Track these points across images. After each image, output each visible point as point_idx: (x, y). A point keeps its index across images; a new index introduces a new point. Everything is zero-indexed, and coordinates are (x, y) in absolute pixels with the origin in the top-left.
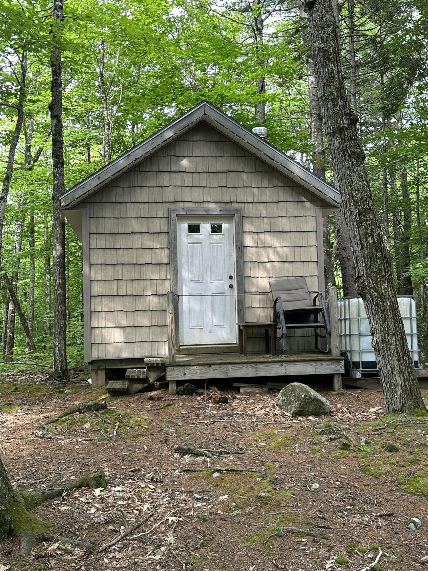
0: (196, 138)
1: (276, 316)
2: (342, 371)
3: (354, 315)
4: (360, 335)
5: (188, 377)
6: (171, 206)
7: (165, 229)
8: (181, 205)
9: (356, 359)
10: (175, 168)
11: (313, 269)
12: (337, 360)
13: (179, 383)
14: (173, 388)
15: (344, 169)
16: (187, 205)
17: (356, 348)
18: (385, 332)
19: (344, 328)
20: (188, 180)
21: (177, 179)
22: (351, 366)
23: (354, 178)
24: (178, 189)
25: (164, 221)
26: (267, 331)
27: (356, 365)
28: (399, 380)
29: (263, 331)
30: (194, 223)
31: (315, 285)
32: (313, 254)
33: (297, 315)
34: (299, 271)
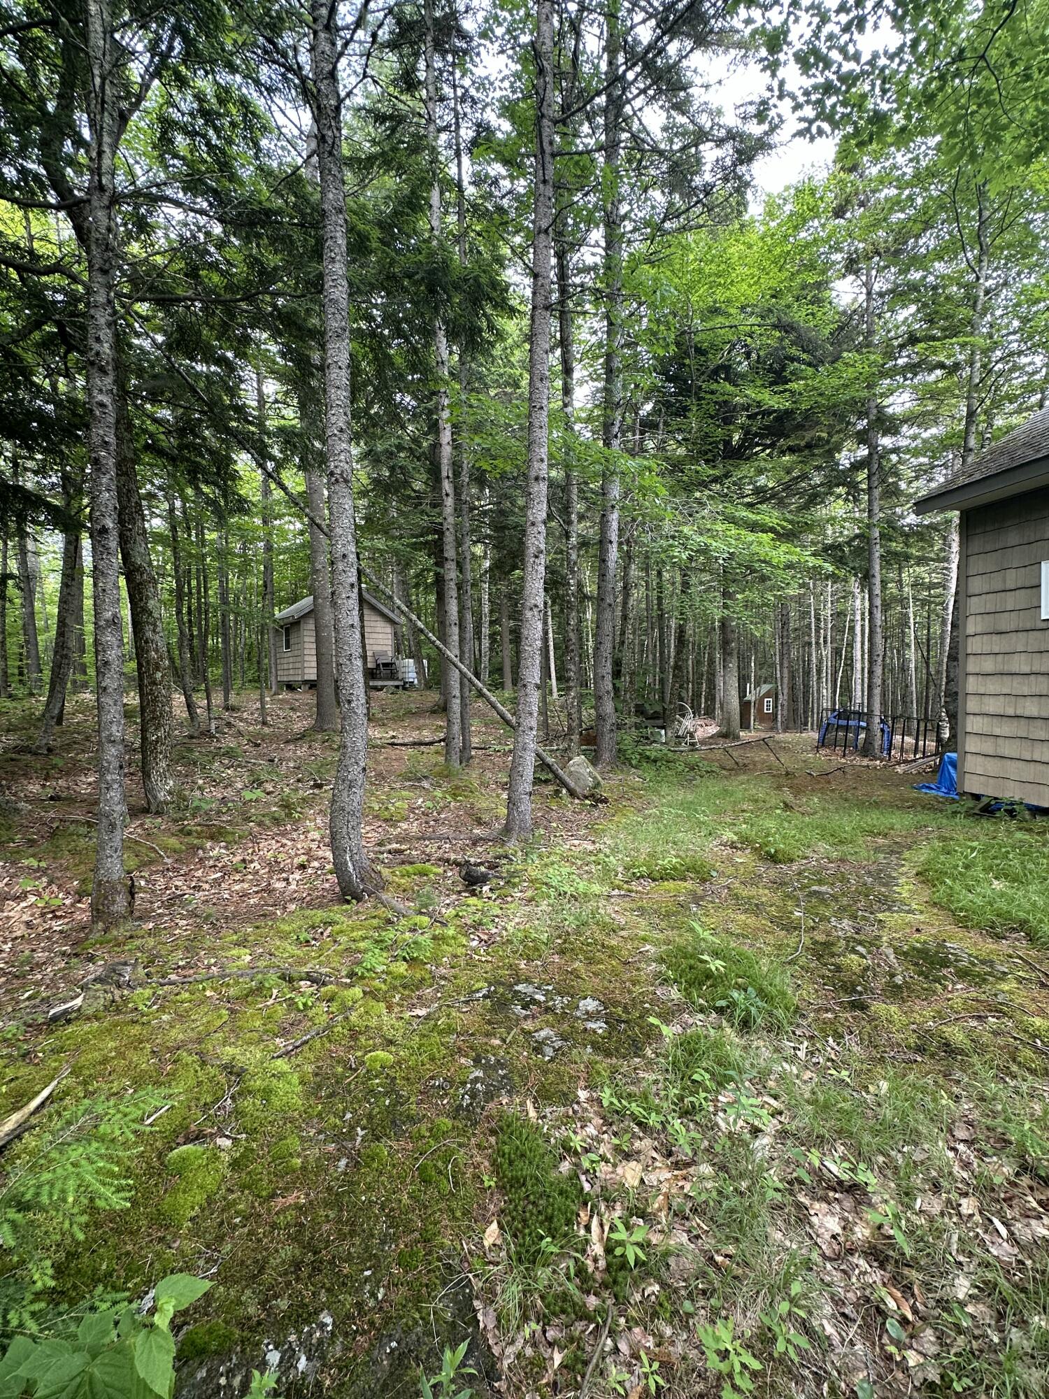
1: (378, 665)
2: (403, 684)
3: (407, 665)
4: (409, 672)
9: (407, 680)
11: (390, 648)
12: (401, 680)
17: (407, 677)
19: (403, 670)
22: (405, 683)
26: (376, 671)
27: (407, 682)
29: (371, 670)
31: (390, 654)
32: (390, 642)
33: (385, 665)
34: (385, 648)
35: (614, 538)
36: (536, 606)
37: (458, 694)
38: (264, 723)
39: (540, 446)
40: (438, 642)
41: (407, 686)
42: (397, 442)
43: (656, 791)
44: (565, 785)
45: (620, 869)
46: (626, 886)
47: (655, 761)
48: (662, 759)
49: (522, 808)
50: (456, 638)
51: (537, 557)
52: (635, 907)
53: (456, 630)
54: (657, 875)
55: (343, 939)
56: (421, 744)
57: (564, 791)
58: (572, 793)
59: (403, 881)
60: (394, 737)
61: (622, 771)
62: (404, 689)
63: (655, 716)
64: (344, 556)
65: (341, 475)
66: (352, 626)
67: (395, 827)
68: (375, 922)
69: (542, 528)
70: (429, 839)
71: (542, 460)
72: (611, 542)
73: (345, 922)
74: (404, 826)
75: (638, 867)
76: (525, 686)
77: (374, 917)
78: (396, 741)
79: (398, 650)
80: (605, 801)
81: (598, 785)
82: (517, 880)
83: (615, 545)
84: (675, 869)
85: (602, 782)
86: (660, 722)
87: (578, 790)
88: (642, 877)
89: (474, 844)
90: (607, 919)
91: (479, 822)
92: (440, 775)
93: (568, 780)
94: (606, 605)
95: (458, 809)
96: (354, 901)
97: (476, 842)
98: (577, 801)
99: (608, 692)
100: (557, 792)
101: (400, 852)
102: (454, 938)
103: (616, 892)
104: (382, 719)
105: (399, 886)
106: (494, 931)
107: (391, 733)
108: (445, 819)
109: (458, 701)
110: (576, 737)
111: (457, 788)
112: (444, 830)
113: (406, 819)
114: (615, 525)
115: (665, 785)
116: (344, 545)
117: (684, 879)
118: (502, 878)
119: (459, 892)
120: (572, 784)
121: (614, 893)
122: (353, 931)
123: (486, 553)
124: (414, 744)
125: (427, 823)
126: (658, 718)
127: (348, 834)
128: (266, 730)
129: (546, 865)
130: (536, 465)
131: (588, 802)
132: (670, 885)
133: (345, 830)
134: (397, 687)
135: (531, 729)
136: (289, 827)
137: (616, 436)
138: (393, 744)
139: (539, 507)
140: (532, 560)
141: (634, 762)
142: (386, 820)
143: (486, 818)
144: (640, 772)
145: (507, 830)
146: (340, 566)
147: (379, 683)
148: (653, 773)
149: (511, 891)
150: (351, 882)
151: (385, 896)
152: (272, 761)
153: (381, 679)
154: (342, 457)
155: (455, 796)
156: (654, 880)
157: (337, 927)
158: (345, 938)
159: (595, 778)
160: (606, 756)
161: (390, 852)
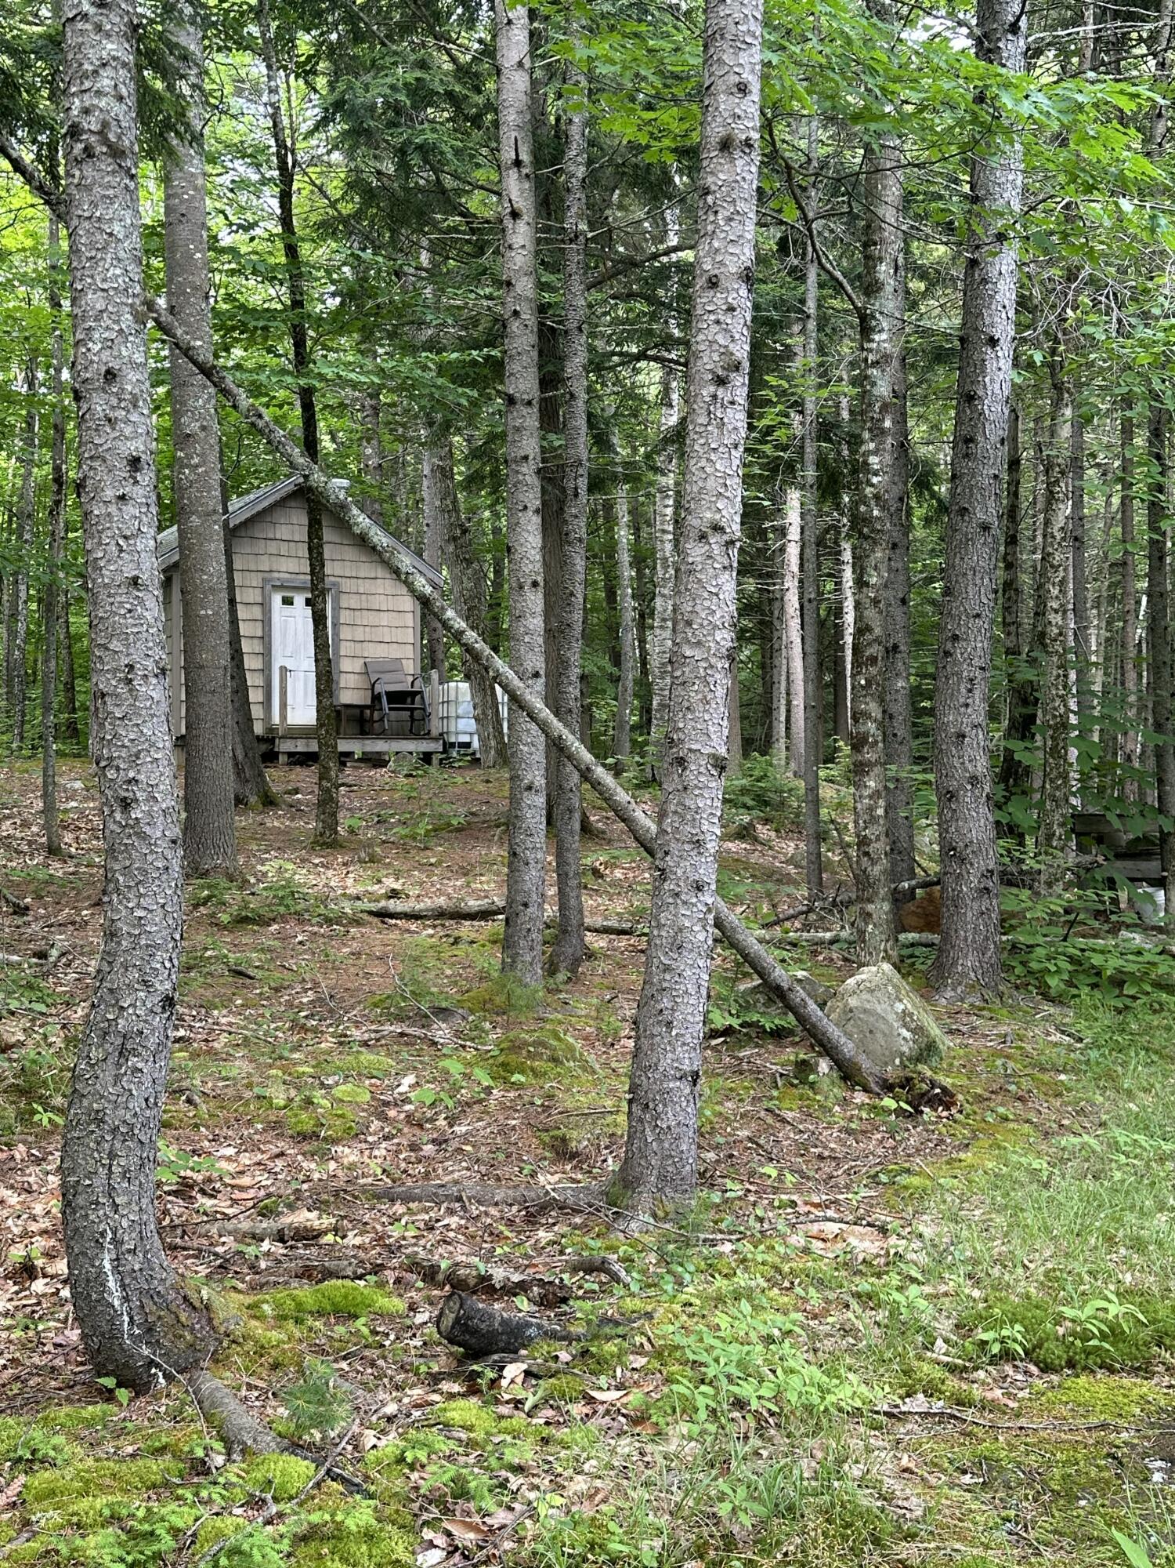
0: (293, 504)
1: (376, 698)
2: (441, 749)
3: (452, 697)
4: (458, 717)
5: (300, 749)
6: (266, 575)
7: (259, 600)
8: (276, 575)
9: (453, 740)
10: (271, 536)
11: (409, 652)
12: (436, 739)
13: (290, 754)
14: (282, 759)
15: (457, 571)
16: (282, 575)
17: (452, 729)
18: (484, 705)
19: (442, 711)
20: (284, 548)
21: (272, 547)
22: (448, 746)
23: (465, 579)
24: (273, 558)
25: (258, 592)
26: (362, 713)
27: (452, 745)
28: (493, 743)
29: (358, 711)
30: (289, 594)
31: (410, 667)
32: (409, 636)
33: (396, 697)
34: (395, 652)
35: (1003, 325)
36: (717, 528)
37: (540, 781)
38: (53, 850)
39: (740, 45)
40: (471, 636)
41: (449, 754)
42: (410, 77)
43: (1110, 1076)
44: (827, 1048)
45: (944, 1326)
46: (953, 1383)
47: (1118, 982)
48: (1137, 980)
49: (669, 1119)
50: (536, 623)
51: (721, 381)
52: (967, 1459)
53: (535, 601)
54: (1055, 1352)
55: (47, 1517)
56: (460, 916)
57: (824, 1066)
58: (848, 1074)
59: (275, 1335)
60: (394, 894)
61: (1013, 1010)
62: (446, 763)
63: (1137, 850)
64: (110, 375)
65: (102, 133)
66: (135, 582)
67: (324, 1156)
68: (155, 1467)
69: (741, 296)
70: (407, 1199)
71: (743, 89)
72: (993, 342)
73: (78, 1459)
74: (349, 1154)
75: (997, 1324)
76: (681, 761)
77: (161, 1450)
78: (393, 905)
79: (431, 659)
80: (945, 1099)
81: (927, 1050)
82: (610, 1348)
83: (1005, 350)
84: (1114, 1333)
85: (946, 1043)
86: (1152, 867)
87: (865, 1063)
88: (1007, 1356)
89: (532, 1219)
90: (866, 1500)
91: (562, 1152)
92: (486, 1006)
93: (834, 1032)
94: (973, 529)
95: (507, 1108)
96: (123, 1394)
97: (537, 1212)
98: (860, 1097)
99: (974, 780)
100: (804, 1068)
101: (309, 1236)
102: (369, 1536)
103: (919, 1403)
104: (370, 844)
105: (261, 1350)
106: (500, 1517)
107: (391, 883)
108: (465, 1138)
109: (540, 800)
110: (881, 909)
111: (516, 1047)
112: (454, 1173)
113: (356, 1135)
114: (1006, 292)
115: (1136, 1060)
116: (109, 344)
117: (1144, 1370)
118: (568, 1338)
119: (435, 1379)
120: (848, 1048)
121: (908, 1406)
122: (83, 1493)
123: (666, 390)
124: (441, 914)
125: (414, 1147)
126: (1146, 855)
127: (111, 1191)
128: (57, 869)
129: (719, 1300)
130: (725, 103)
131: (889, 1102)
132: (1092, 1387)
133: (100, 1181)
134: (427, 758)
135: (699, 888)
136: (20, 1152)
137: (1014, 28)
138: (383, 915)
139: (736, 228)
140: (708, 391)
141: (1053, 982)
142: (303, 1137)
143: (580, 1139)
144: (1070, 1017)
145: (627, 1181)
146: (99, 404)
147: (379, 746)
148: (1107, 1018)
149: (586, 1383)
150: (115, 1335)
151: (212, 1382)
152: (42, 955)
153: (383, 735)
154: (105, 82)
155: (503, 1071)
156: (1046, 1368)
157: (43, 1477)
158: (56, 1516)
159: (918, 1030)
160: (968, 963)
161: (280, 1237)
